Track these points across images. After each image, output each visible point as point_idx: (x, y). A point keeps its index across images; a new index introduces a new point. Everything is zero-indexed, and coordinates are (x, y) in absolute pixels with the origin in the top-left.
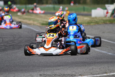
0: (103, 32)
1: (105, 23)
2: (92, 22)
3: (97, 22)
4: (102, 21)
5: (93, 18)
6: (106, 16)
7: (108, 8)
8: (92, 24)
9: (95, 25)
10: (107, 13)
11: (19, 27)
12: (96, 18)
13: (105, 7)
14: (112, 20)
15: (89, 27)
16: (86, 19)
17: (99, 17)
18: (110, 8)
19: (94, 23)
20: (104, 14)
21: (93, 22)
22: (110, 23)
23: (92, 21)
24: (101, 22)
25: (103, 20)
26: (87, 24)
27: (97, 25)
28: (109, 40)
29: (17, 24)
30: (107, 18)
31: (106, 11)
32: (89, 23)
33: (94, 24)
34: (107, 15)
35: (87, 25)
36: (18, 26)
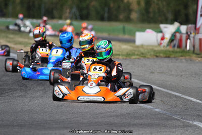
0: (152, 72)
1: (157, 56)
2: (134, 54)
3: (143, 54)
4: (152, 53)
5: (138, 47)
6: (161, 44)
7: (164, 30)
8: (134, 57)
9: (138, 59)
10: (163, 39)
11: (6, 53)
12: (142, 46)
13: (159, 28)
14: (169, 51)
15: (127, 62)
16: (126, 47)
17: (148, 46)
18: (169, 30)
19: (137, 55)
20: (157, 40)
21: (136, 53)
22: (165, 56)
23: (135, 51)
24: (151, 55)
25: (155, 51)
26: (125, 57)
27: (142, 58)
28: (160, 87)
29: (2, 50)
30: (162, 48)
31: (160, 35)
32: (128, 55)
33: (138, 57)
34: (162, 42)
35: (126, 59)
36: (4, 52)
